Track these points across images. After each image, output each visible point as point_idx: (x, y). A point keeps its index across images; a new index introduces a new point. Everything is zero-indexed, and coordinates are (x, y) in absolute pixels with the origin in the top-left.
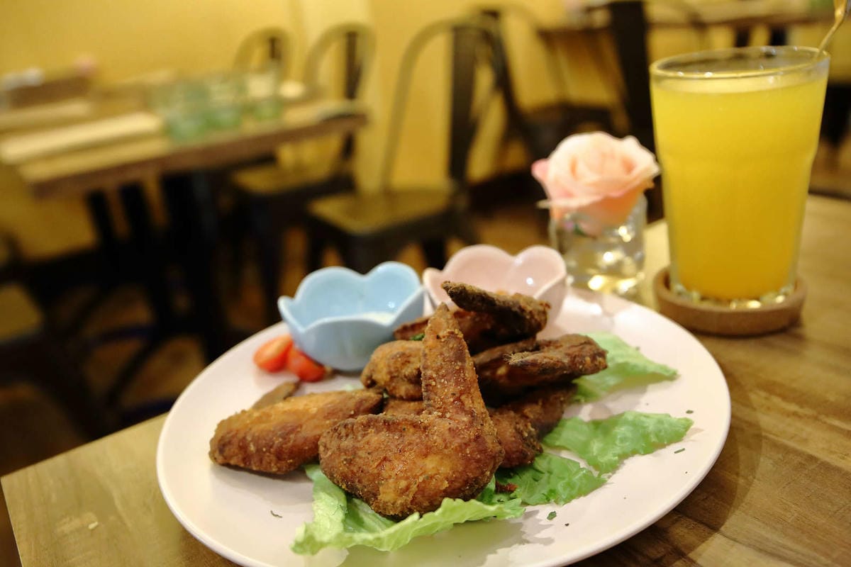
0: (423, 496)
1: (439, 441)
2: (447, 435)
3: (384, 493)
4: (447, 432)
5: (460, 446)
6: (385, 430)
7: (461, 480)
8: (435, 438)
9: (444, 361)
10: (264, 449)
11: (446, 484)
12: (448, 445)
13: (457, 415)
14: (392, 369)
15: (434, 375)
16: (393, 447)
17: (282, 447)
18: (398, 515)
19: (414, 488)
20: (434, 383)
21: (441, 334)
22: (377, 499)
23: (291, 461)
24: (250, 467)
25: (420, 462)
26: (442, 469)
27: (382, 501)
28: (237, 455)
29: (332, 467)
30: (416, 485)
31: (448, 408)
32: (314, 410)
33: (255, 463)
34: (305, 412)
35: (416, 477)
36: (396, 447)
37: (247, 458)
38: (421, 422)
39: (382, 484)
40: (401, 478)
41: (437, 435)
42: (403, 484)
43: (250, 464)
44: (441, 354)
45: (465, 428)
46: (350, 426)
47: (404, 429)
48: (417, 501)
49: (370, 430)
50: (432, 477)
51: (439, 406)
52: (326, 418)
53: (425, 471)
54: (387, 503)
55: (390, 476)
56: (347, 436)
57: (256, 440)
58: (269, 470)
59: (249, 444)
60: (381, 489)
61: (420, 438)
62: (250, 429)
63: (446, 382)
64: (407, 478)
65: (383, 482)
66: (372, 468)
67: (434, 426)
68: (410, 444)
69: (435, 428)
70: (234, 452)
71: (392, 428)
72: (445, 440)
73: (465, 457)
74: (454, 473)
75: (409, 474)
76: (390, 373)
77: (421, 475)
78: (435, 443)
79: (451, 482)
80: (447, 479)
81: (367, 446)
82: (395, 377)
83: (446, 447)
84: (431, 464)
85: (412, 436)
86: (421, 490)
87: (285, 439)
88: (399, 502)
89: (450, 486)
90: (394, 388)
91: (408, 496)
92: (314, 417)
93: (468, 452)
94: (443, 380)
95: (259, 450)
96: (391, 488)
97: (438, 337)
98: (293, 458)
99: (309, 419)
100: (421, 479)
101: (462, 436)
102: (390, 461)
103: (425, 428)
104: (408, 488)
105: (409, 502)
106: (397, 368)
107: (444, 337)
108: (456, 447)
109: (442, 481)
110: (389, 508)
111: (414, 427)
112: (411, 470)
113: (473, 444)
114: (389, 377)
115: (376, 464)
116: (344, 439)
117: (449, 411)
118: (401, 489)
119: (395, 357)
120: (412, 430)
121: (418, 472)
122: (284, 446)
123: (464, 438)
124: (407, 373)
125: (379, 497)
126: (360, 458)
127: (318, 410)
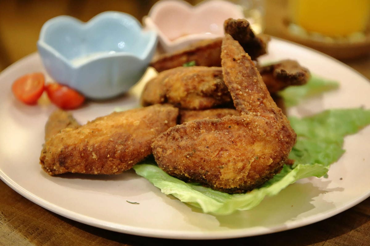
0: (255, 171)
1: (262, 132)
2: (266, 127)
3: (225, 173)
4: (266, 125)
5: (276, 134)
6: (214, 129)
7: (280, 157)
8: (258, 130)
9: (244, 77)
10: (109, 156)
11: (271, 161)
12: (269, 134)
13: (265, 113)
14: (190, 87)
15: (240, 87)
16: (225, 140)
17: (125, 152)
18: (236, 187)
19: (249, 167)
20: (241, 93)
21: (236, 57)
22: (219, 178)
23: (132, 162)
24: (91, 173)
25: (249, 148)
26: (267, 151)
27: (224, 180)
28: (79, 164)
29: (175, 162)
30: (250, 165)
31: (257, 109)
32: (137, 123)
33: (97, 169)
34: (130, 125)
35: (248, 159)
36: (228, 140)
37: (89, 165)
38: (244, 121)
39: (222, 168)
40: (238, 161)
41: (259, 128)
42: (240, 165)
43: (91, 169)
44: (240, 72)
45: (275, 122)
46: (182, 130)
47: (230, 127)
48: (250, 175)
49: (201, 131)
50: (260, 158)
51: (249, 108)
52: (149, 127)
53: (255, 154)
54: (228, 180)
55: (229, 161)
56: (182, 137)
57: (97, 150)
58: (110, 172)
59: (91, 154)
60: (222, 171)
61: (245, 131)
62: (88, 142)
63: (250, 91)
64: (243, 161)
65: (223, 166)
66: (213, 157)
67: (255, 122)
68: (239, 136)
69: (256, 123)
70: (76, 162)
71: (219, 126)
72: (265, 131)
73: (280, 141)
74: (275, 152)
75: (243, 157)
76: (187, 90)
77: (252, 157)
78: (258, 134)
79: (274, 159)
80: (271, 157)
81: (204, 143)
82: (191, 93)
83: (267, 135)
84: (258, 148)
85: (237, 131)
86: (253, 168)
87: (125, 145)
88: (238, 178)
89: (273, 162)
90: (189, 102)
91: (244, 173)
92: (138, 128)
93: (282, 137)
94: (247, 90)
95: (100, 158)
96: (231, 169)
97: (234, 60)
98: (133, 160)
99: (135, 130)
100: (253, 160)
101: (275, 127)
102: (227, 150)
103: (248, 124)
104: (244, 167)
105: (245, 177)
106: (194, 85)
107: (239, 59)
108: (274, 135)
109: (268, 159)
110: (230, 183)
111: (238, 124)
112: (243, 155)
113: (282, 132)
114: (186, 93)
115: (216, 154)
116: (180, 139)
117: (259, 111)
118: (239, 169)
119: (192, 78)
120: (236, 127)
121: (249, 155)
122: (127, 151)
123: (277, 128)
124: (204, 89)
125: (221, 177)
126: (200, 151)
127: (141, 122)
